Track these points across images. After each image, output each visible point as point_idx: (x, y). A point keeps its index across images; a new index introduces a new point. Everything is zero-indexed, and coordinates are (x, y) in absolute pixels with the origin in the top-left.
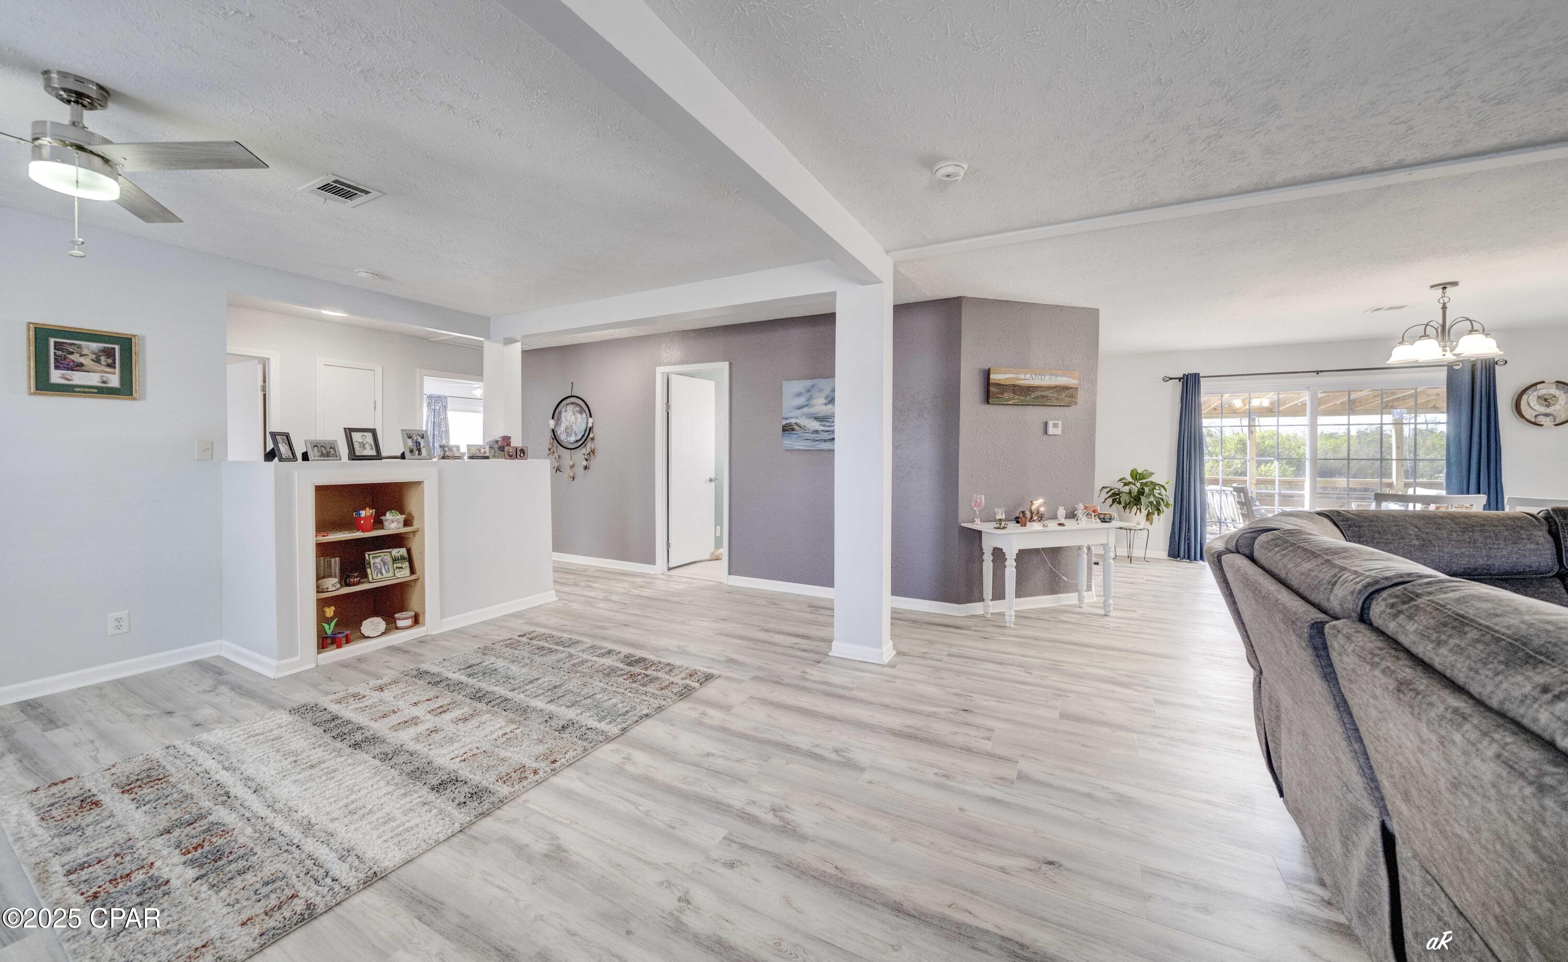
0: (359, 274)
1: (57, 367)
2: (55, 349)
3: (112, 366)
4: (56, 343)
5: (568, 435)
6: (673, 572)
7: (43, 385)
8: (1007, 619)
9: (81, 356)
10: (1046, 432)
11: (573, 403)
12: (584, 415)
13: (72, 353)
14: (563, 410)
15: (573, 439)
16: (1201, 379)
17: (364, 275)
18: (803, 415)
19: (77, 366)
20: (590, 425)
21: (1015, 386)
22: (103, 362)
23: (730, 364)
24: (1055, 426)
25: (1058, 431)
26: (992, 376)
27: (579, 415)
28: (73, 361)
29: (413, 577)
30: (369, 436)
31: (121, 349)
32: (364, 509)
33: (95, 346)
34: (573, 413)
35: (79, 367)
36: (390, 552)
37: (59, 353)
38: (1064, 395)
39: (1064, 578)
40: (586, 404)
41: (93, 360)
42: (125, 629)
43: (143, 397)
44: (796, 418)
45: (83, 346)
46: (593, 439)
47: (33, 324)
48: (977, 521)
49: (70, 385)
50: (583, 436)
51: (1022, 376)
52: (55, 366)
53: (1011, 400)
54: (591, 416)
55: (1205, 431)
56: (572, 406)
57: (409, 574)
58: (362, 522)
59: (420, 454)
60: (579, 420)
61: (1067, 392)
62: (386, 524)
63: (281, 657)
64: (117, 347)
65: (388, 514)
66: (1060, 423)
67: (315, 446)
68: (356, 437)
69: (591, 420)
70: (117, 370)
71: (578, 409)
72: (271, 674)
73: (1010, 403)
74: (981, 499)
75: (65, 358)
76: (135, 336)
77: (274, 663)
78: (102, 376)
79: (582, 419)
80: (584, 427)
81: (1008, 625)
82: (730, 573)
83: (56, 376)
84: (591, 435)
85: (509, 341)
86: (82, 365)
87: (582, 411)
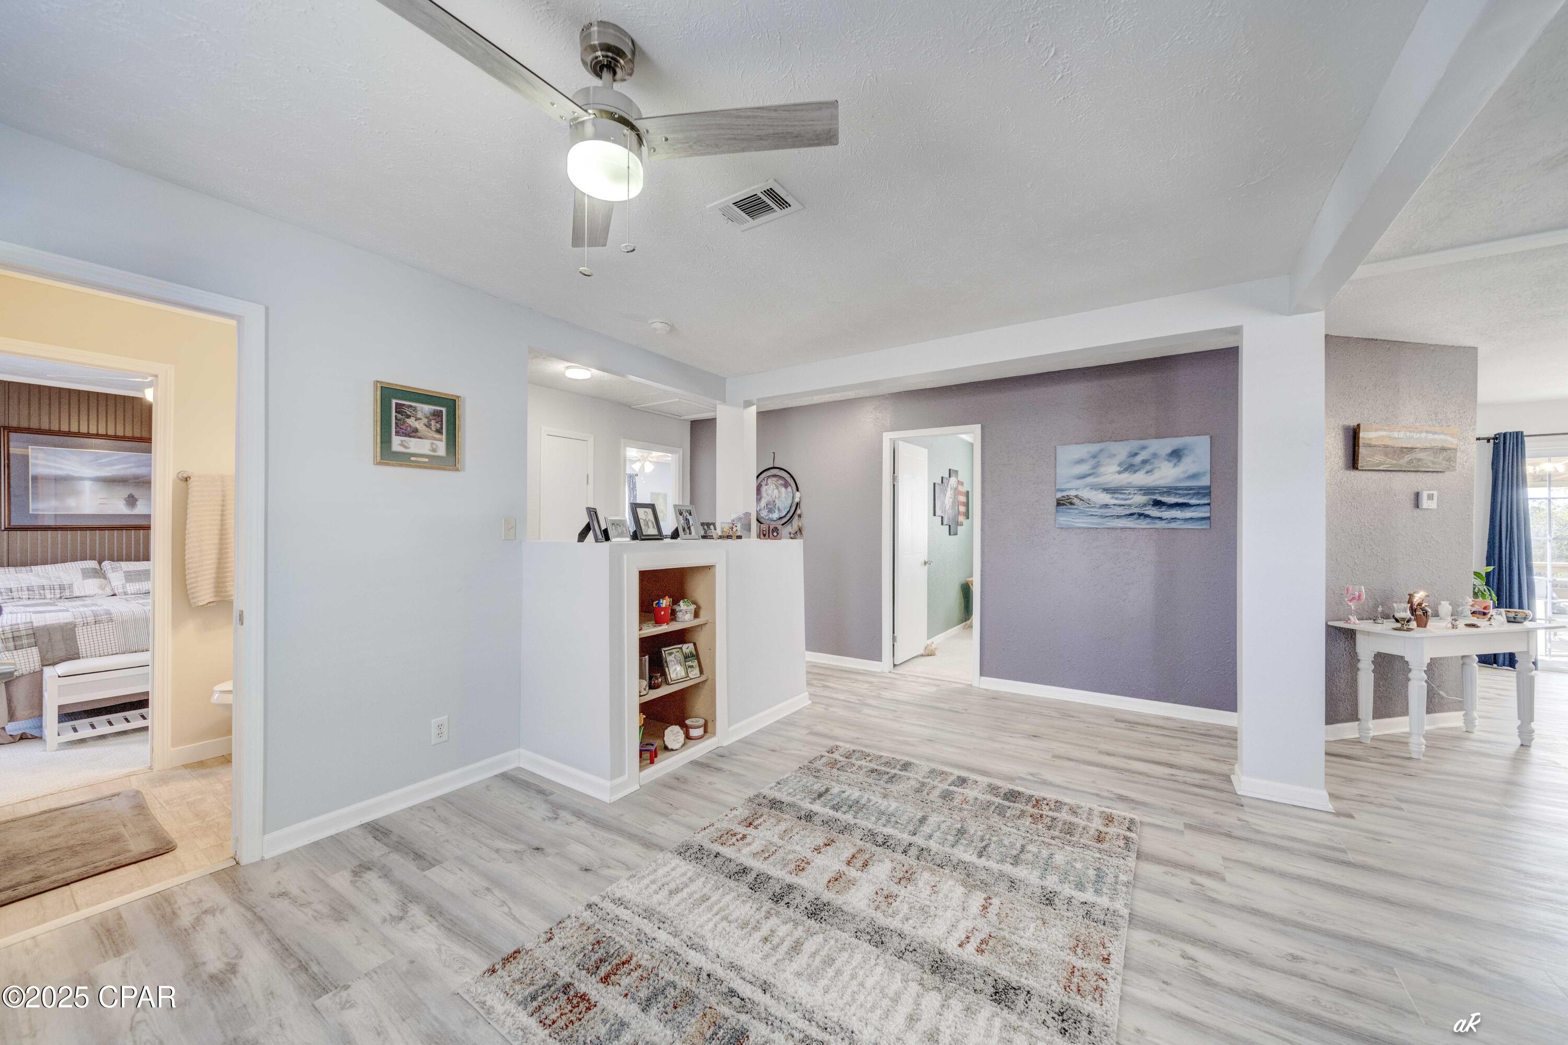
0: (654, 325)
1: (397, 433)
2: (396, 412)
3: (439, 431)
4: (397, 404)
5: (771, 511)
6: (900, 670)
7: (387, 455)
8: (1413, 748)
9: (416, 420)
10: (1417, 505)
11: (775, 476)
12: (789, 489)
13: (409, 417)
14: (763, 484)
15: (775, 516)
16: (1526, 439)
17: (658, 326)
18: (1087, 486)
19: (413, 432)
20: (797, 500)
21: (1386, 447)
22: (433, 428)
23: (982, 428)
24: (1430, 497)
25: (1433, 505)
26: (1361, 435)
27: (783, 489)
28: (410, 426)
29: (703, 678)
30: (649, 511)
31: (447, 412)
32: (663, 597)
33: (427, 408)
34: (776, 486)
35: (413, 433)
36: (681, 648)
37: (400, 416)
38: (1441, 458)
39: (1441, 693)
40: (792, 477)
41: (425, 425)
42: (445, 737)
43: (464, 470)
44: (1077, 489)
45: (418, 409)
46: (800, 516)
47: (381, 382)
48: (1353, 619)
49: (408, 454)
50: (788, 512)
51: (1396, 435)
52: (396, 432)
53: (1382, 464)
54: (798, 490)
55: (1531, 504)
56: (775, 479)
57: (699, 675)
58: (662, 613)
59: (690, 533)
60: (783, 495)
61: (1445, 454)
62: (679, 615)
63: (613, 777)
64: (444, 410)
65: (681, 603)
66: (1435, 493)
67: (613, 524)
68: (641, 512)
69: (798, 495)
70: (444, 436)
71: (781, 482)
72: (606, 798)
73: (1381, 468)
74: (1360, 591)
75: (404, 422)
76: (458, 397)
77: (608, 784)
78: (432, 444)
79: (787, 493)
80: (790, 502)
81: (1414, 756)
82: (982, 674)
83: (397, 443)
84: (798, 512)
85: (748, 404)
86: (416, 430)
87: (786, 485)
